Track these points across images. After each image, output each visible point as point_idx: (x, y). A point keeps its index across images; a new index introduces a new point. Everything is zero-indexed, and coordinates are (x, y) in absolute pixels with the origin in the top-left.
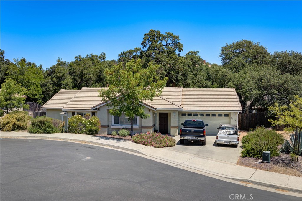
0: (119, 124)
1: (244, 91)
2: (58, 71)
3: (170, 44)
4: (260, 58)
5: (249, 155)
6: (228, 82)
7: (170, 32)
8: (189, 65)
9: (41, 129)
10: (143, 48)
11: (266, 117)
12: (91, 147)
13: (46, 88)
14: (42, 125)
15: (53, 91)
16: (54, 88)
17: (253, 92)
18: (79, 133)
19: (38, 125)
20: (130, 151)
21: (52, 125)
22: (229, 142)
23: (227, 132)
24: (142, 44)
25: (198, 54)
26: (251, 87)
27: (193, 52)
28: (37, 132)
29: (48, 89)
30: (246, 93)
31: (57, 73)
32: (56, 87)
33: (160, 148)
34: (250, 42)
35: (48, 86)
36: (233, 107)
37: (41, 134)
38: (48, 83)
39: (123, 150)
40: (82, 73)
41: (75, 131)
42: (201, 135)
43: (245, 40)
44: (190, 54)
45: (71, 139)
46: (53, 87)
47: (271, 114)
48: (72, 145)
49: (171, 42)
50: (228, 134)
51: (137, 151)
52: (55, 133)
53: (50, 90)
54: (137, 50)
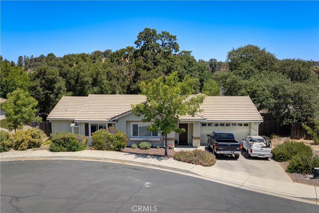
0: (138, 136)
1: (261, 100)
2: (49, 73)
3: (166, 44)
4: (269, 65)
5: (297, 171)
6: (240, 89)
7: (167, 32)
8: (185, 66)
9: (65, 147)
10: (137, 47)
11: (281, 125)
12: (136, 168)
13: (35, 91)
14: (66, 142)
15: (44, 95)
16: (46, 92)
17: (270, 102)
18: (107, 150)
19: (61, 142)
20: (181, 172)
21: (77, 142)
22: (263, 155)
23: (260, 145)
24: (135, 43)
25: (191, 53)
26: (268, 96)
27: (186, 52)
28: (60, 150)
29: (38, 93)
30: (263, 102)
31: (48, 75)
32: (47, 91)
33: (210, 166)
34: (256, 48)
35: (38, 89)
36: (253, 117)
37: (65, 152)
38: (37, 86)
39: (172, 170)
40: (78, 75)
41: (102, 148)
42: (237, 149)
43: (251, 45)
44: (183, 54)
45: (106, 159)
46: (43, 90)
47: (286, 123)
48: (113, 166)
49: (168, 42)
50: (262, 147)
51: (189, 171)
52: (81, 150)
53: (40, 94)
54: (130, 49)
